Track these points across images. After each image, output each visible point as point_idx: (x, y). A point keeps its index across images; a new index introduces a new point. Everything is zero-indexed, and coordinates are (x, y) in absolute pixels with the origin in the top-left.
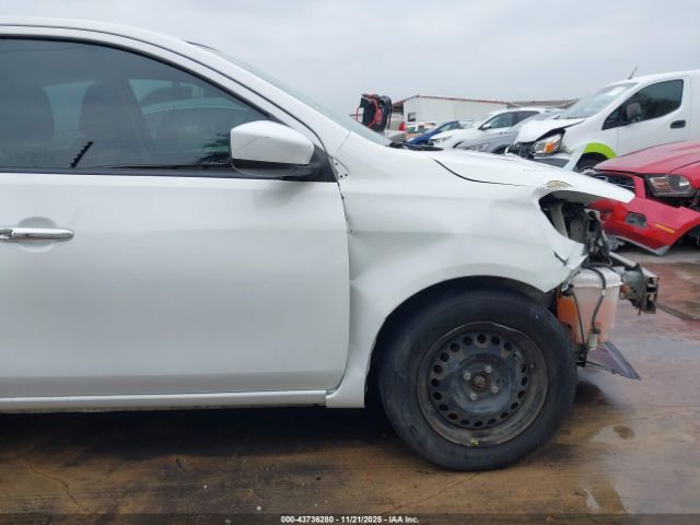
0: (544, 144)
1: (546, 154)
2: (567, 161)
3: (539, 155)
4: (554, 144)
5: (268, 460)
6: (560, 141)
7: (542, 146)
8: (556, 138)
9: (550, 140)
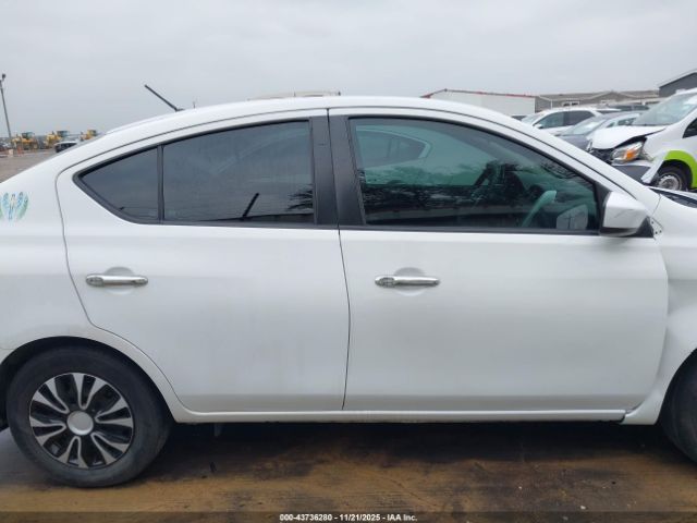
0: (624, 151)
1: (625, 161)
2: (647, 169)
3: (617, 162)
4: (635, 152)
5: (556, 465)
6: (641, 149)
7: (621, 154)
8: (637, 146)
9: (631, 148)
